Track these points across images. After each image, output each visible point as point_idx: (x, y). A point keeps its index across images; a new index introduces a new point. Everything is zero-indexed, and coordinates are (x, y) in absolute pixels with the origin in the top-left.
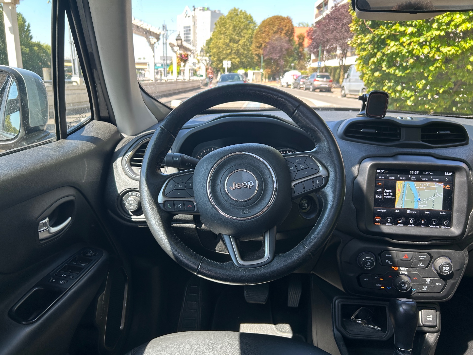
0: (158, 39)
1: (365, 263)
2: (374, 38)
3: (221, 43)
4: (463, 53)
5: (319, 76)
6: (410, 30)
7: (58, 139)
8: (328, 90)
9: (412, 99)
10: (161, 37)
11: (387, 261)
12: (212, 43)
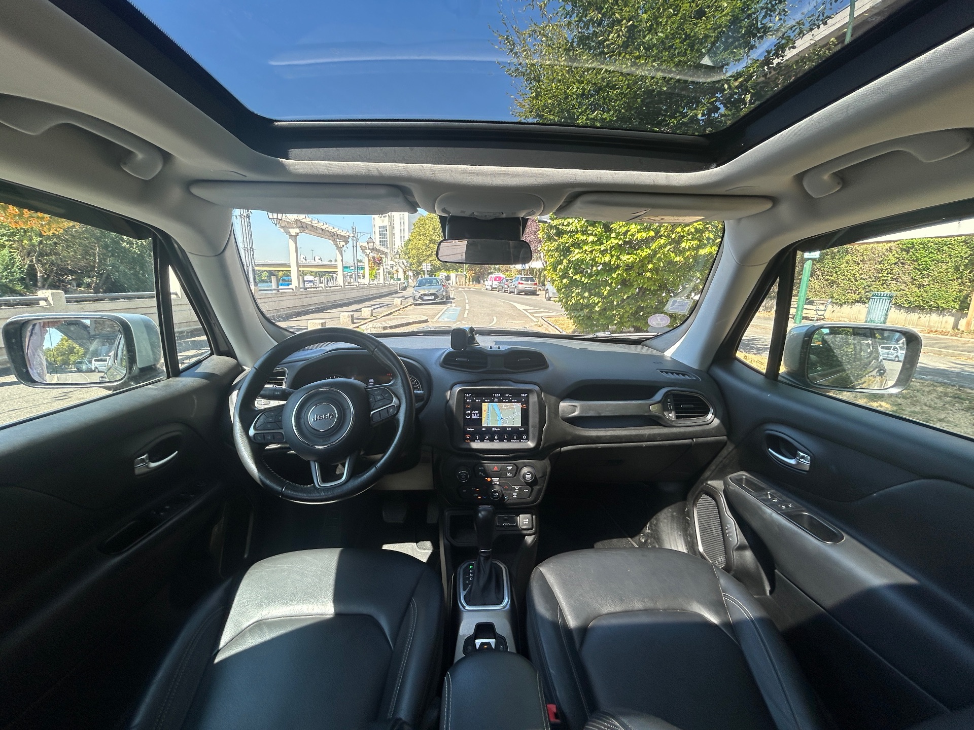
0: (347, 242)
1: (460, 476)
2: (559, 245)
3: (420, 244)
4: (640, 261)
5: (523, 279)
6: (591, 239)
7: (169, 377)
8: (533, 293)
9: (600, 304)
10: (350, 240)
11: (480, 473)
12: (410, 244)
